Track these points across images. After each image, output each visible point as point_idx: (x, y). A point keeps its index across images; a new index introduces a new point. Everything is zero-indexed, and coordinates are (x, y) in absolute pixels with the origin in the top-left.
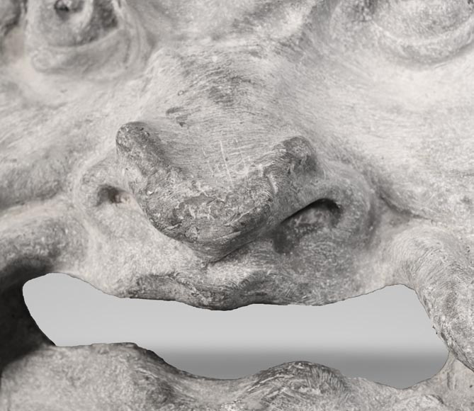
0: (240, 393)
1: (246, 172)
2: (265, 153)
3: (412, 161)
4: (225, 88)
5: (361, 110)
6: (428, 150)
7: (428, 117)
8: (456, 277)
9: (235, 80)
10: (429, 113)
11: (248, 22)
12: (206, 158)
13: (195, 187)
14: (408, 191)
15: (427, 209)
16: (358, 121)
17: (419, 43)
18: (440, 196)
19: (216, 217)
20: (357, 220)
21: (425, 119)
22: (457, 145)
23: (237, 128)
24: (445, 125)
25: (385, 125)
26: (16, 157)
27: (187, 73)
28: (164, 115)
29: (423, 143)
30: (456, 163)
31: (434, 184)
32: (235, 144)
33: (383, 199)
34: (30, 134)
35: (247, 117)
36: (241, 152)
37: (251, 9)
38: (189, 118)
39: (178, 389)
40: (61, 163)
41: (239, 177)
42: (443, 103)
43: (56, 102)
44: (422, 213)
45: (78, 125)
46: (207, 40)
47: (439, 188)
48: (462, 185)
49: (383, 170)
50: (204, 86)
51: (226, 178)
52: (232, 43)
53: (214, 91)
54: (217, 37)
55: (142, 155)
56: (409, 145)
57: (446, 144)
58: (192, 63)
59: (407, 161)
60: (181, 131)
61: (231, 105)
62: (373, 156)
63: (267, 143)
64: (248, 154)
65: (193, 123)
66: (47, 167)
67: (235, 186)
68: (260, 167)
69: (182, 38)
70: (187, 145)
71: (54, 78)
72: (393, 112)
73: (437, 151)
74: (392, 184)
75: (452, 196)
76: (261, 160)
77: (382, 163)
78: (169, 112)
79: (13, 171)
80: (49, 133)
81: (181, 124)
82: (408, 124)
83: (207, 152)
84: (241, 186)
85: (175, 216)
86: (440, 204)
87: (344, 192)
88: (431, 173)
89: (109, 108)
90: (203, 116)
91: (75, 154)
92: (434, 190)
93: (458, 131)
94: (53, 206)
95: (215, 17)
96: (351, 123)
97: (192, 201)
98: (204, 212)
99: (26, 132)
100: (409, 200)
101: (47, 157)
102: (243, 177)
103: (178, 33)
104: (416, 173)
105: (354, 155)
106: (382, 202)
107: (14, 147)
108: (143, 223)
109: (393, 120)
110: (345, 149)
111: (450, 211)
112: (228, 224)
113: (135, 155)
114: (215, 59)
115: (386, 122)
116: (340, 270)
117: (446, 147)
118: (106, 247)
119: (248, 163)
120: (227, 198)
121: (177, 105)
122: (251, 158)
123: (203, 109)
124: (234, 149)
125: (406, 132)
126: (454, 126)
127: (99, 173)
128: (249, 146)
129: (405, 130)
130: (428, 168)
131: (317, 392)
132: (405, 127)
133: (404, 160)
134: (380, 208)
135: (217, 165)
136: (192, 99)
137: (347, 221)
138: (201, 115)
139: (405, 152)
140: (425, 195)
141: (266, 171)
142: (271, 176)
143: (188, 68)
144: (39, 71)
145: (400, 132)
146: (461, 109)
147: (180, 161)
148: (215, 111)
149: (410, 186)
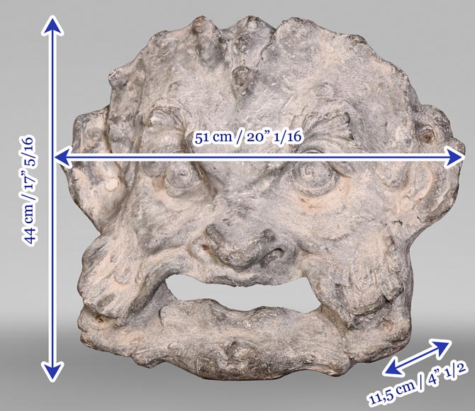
0: (249, 316)
1: (251, 242)
2: (257, 236)
3: (309, 234)
4: (243, 212)
5: (291, 214)
6: (314, 230)
8: (321, 276)
9: (246, 208)
11: (250, 186)
12: (237, 237)
13: (234, 248)
15: (314, 251)
17: (312, 190)
18: (318, 246)
19: (241, 258)
20: (290, 255)
22: (324, 228)
23: (248, 226)
24: (320, 220)
25: (300, 220)
26: (166, 233)
27: (229, 206)
28: (222, 221)
29: (313, 227)
31: (316, 242)
32: (247, 232)
34: (171, 224)
35: (251, 222)
36: (249, 235)
37: (252, 181)
38: (231, 223)
39: (227, 315)
40: (184, 235)
41: (248, 244)
43: (178, 210)
44: (312, 252)
45: (190, 222)
46: (236, 193)
48: (325, 243)
50: (236, 211)
51: (244, 245)
52: (245, 194)
53: (239, 213)
54: (239, 192)
56: (308, 228)
57: (321, 227)
58: (231, 202)
59: (307, 234)
60: (229, 228)
61: (245, 218)
63: (258, 232)
65: (232, 225)
66: (179, 237)
68: (256, 241)
69: (227, 191)
70: (231, 233)
71: (176, 199)
73: (318, 230)
76: (256, 238)
78: (224, 220)
79: (166, 238)
80: (178, 224)
81: (229, 225)
82: (308, 220)
83: (238, 235)
84: (249, 247)
85: (227, 258)
89: (201, 215)
91: (189, 232)
92: (316, 245)
93: (325, 223)
95: (239, 184)
97: (233, 253)
98: (237, 256)
99: (169, 223)
101: (178, 233)
102: (250, 244)
103: (225, 189)
104: (310, 238)
105: (289, 231)
106: (299, 247)
107: (165, 229)
110: (285, 229)
111: (321, 252)
112: (245, 260)
114: (239, 200)
116: (284, 273)
118: (201, 266)
119: (251, 239)
120: (245, 252)
121: (227, 218)
122: (252, 237)
123: (236, 219)
124: (247, 234)
126: (324, 221)
127: (199, 241)
128: (252, 233)
129: (307, 222)
130: (314, 237)
131: (276, 315)
134: (298, 249)
135: (241, 240)
136: (231, 216)
137: (286, 255)
138: (235, 222)
139: (306, 230)
140: (313, 246)
141: (257, 242)
142: (259, 244)
143: (230, 203)
144: (170, 196)
145: (305, 223)
146: (326, 215)
147: (229, 239)
148: (240, 220)
149: (308, 243)
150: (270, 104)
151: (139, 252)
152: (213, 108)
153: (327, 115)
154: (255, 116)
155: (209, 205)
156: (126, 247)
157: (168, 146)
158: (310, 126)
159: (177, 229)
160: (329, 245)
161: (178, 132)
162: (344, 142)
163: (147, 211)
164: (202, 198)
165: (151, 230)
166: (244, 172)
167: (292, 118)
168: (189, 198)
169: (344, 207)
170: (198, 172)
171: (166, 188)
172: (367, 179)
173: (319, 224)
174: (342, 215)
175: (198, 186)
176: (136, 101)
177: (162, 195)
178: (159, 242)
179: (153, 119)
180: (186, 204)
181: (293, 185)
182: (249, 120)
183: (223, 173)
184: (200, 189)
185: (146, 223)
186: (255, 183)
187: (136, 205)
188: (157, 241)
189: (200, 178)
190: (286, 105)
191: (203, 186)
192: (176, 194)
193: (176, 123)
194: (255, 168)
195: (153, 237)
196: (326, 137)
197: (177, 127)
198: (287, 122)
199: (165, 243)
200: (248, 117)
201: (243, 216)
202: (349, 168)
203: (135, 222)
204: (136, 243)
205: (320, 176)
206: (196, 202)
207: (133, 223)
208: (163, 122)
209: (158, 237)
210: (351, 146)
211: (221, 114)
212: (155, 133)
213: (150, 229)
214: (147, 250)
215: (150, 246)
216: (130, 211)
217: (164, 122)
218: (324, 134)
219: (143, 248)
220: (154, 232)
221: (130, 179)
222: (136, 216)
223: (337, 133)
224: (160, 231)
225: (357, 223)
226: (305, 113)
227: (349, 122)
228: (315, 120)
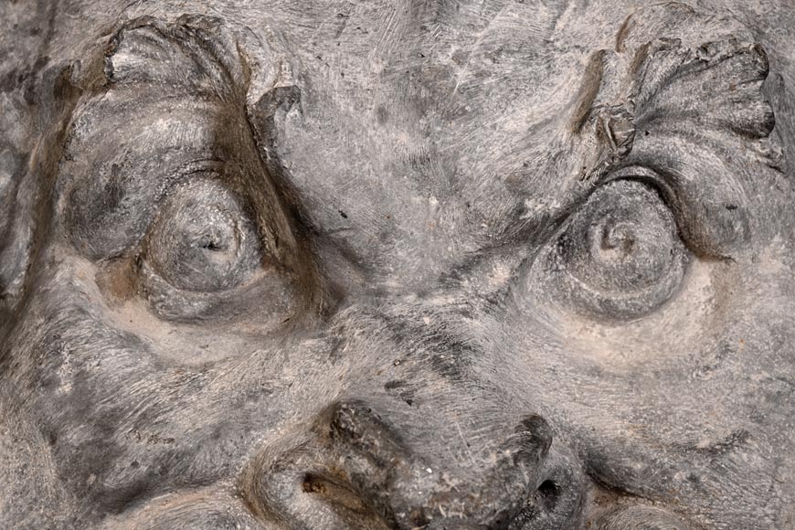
1: (493, 460)
2: (508, 437)
3: (629, 433)
4: (448, 357)
5: (563, 374)
6: (642, 420)
7: (634, 381)
9: (456, 347)
10: (633, 376)
11: (455, 276)
12: (446, 444)
13: (444, 480)
14: (626, 467)
15: (646, 487)
16: (562, 387)
17: (619, 298)
18: (664, 473)
19: (469, 515)
20: (574, 501)
21: (631, 383)
22: (670, 414)
23: (471, 406)
24: (654, 391)
25: (589, 390)
26: (172, 436)
27: (399, 338)
28: (383, 390)
29: (635, 411)
30: (672, 435)
31: (656, 460)
32: (473, 426)
33: (590, 475)
34: (184, 405)
35: (480, 393)
36: (482, 435)
37: (460, 262)
38: (417, 394)
40: (235, 444)
41: (487, 467)
42: (647, 365)
43: (196, 361)
44: (640, 491)
45: (253, 396)
46: (411, 298)
47: (662, 465)
48: (686, 461)
49: (594, 444)
50: (424, 356)
51: (474, 469)
52: (438, 301)
53: (436, 360)
54: (422, 294)
55: (377, 443)
56: (620, 414)
57: (659, 412)
58: (402, 325)
59: (622, 433)
60: (410, 411)
61: (459, 379)
62: (583, 427)
63: (505, 424)
64: (490, 438)
65: (421, 401)
66: (218, 449)
67: (487, 477)
68: (508, 453)
69: (381, 293)
70: (422, 428)
72: (594, 375)
73: (651, 420)
74: (606, 459)
75: (677, 474)
76: (506, 445)
77: (593, 435)
78: (389, 386)
79: (170, 454)
80: (213, 405)
81: (410, 402)
82: (614, 390)
83: (446, 437)
84: (493, 477)
85: (423, 516)
86: (664, 482)
87: (565, 472)
88: (651, 447)
90: (431, 392)
91: (252, 432)
92: (656, 467)
93: (669, 398)
94: (211, 493)
95: (420, 270)
96: (555, 389)
97: (442, 497)
98: (457, 510)
99: (176, 403)
100: (626, 477)
101: (216, 436)
102: (492, 466)
103: (373, 287)
104: (635, 447)
105: (561, 426)
106: (589, 477)
107: (164, 423)
108: (352, 517)
109: (596, 385)
110: (553, 420)
111: (674, 490)
112: (482, 523)
113: (367, 443)
114: (427, 320)
115: (589, 387)
117: (659, 416)
119: (492, 449)
120: (482, 493)
121: (397, 378)
122: (495, 442)
123: (429, 383)
124: (473, 431)
125: (613, 399)
126: (663, 392)
127: (300, 460)
128: (488, 428)
129: (611, 396)
130: (648, 442)
132: (611, 392)
133: (619, 431)
134: (586, 485)
135: (459, 452)
136: (414, 372)
138: (429, 391)
139: (618, 423)
140: (645, 472)
141: (516, 458)
142: (522, 464)
143: (398, 331)
144: (163, 319)
145: (607, 399)
146: (668, 373)
147: (420, 448)
148: (442, 385)
149: (628, 462)
150: (516, 16)
151: (64, 505)
152: (328, 24)
153: (704, 49)
154: (475, 48)
155: (309, 342)
156: (9, 488)
157: (168, 149)
158: (656, 80)
159: (210, 421)
160: (701, 467)
161: (202, 105)
162: (735, 143)
163: (91, 366)
164: (274, 322)
165: (109, 430)
166: (438, 230)
167: (585, 59)
168: (232, 321)
169: (725, 350)
170: (261, 239)
171: (147, 293)
172: (777, 266)
173: (649, 400)
174: (720, 372)
175: (258, 284)
176: (34, 32)
177: (133, 316)
178: (144, 469)
179: (120, 59)
180: (222, 345)
181: (558, 282)
182: (460, 59)
183: (370, 233)
184: (268, 295)
185: (89, 405)
186: (468, 265)
187: (51, 347)
188: (135, 465)
189: (266, 261)
190: (560, 25)
191: (278, 283)
192: (187, 311)
193: (200, 70)
194: (479, 216)
195: (121, 452)
196: (687, 125)
197: (205, 84)
198: (574, 71)
199: (165, 470)
200: (454, 48)
201: (453, 373)
202: (738, 227)
203: (49, 405)
204: (50, 473)
205: (653, 251)
206: (257, 337)
207: (38, 406)
208: (153, 71)
209: (138, 451)
210: (753, 157)
211: (360, 40)
212: (122, 109)
213: (106, 425)
214: (95, 499)
215: (110, 483)
216: (24, 368)
217: (159, 70)
218: (684, 115)
219: (81, 491)
220: (122, 435)
221: (15, 273)
222: (50, 384)
223: (723, 113)
224: (147, 431)
225: (769, 397)
226: (632, 43)
227: (764, 75)
228: (671, 62)
